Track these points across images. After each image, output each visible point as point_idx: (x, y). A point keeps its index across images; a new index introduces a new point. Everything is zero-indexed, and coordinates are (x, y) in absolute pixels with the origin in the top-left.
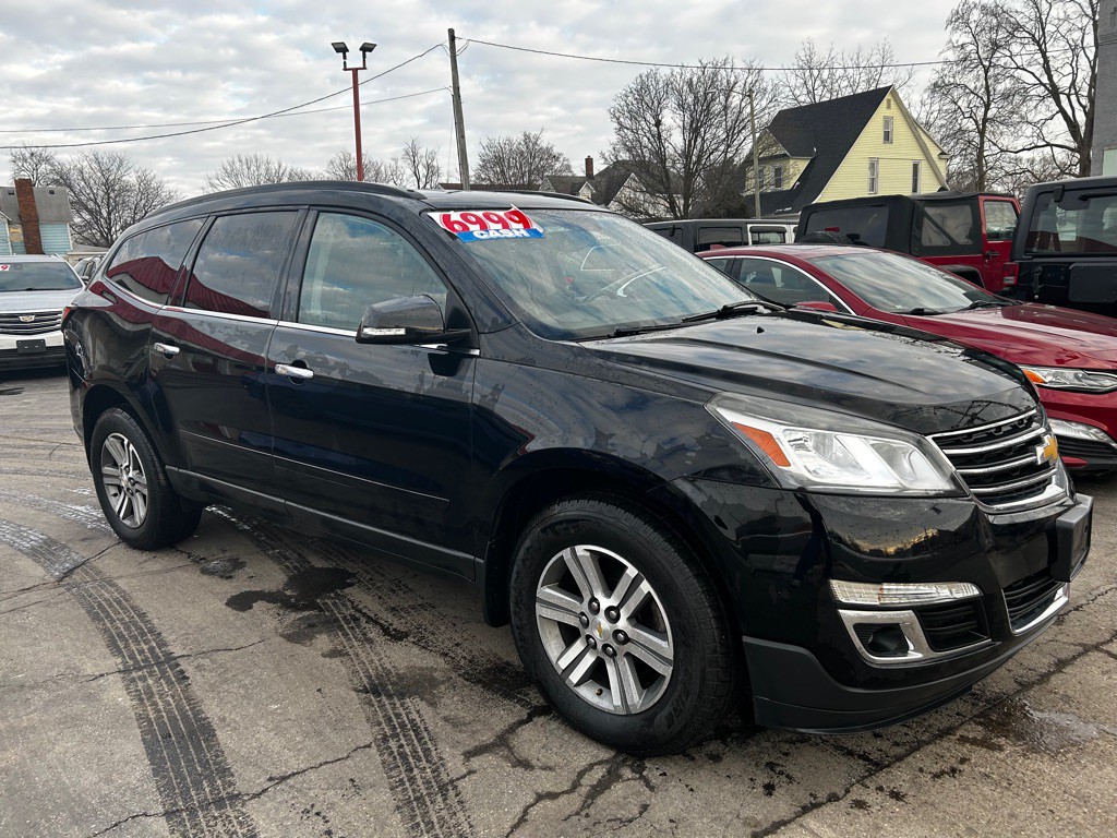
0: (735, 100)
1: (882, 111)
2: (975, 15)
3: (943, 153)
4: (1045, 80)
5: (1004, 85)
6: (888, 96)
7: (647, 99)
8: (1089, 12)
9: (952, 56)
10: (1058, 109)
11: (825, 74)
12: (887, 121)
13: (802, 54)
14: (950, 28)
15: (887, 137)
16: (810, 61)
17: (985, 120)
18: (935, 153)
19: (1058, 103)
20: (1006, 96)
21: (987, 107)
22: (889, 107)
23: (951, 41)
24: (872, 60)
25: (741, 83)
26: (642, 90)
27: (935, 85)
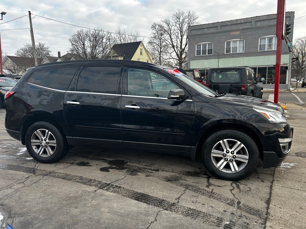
0: (104, 40)
1: (140, 47)
2: (157, 27)
3: (153, 58)
4: (171, 44)
5: (164, 44)
6: (141, 44)
7: (80, 38)
8: (179, 29)
9: (152, 35)
10: (174, 50)
11: (124, 36)
12: (141, 50)
13: (117, 30)
14: (152, 29)
15: (141, 53)
16: (120, 32)
17: (160, 51)
18: (151, 58)
19: (174, 49)
20: (164, 46)
21: (161, 49)
22: (141, 46)
23: (152, 32)
24: (135, 34)
25: (106, 36)
26: (79, 35)
27: (149, 42)
